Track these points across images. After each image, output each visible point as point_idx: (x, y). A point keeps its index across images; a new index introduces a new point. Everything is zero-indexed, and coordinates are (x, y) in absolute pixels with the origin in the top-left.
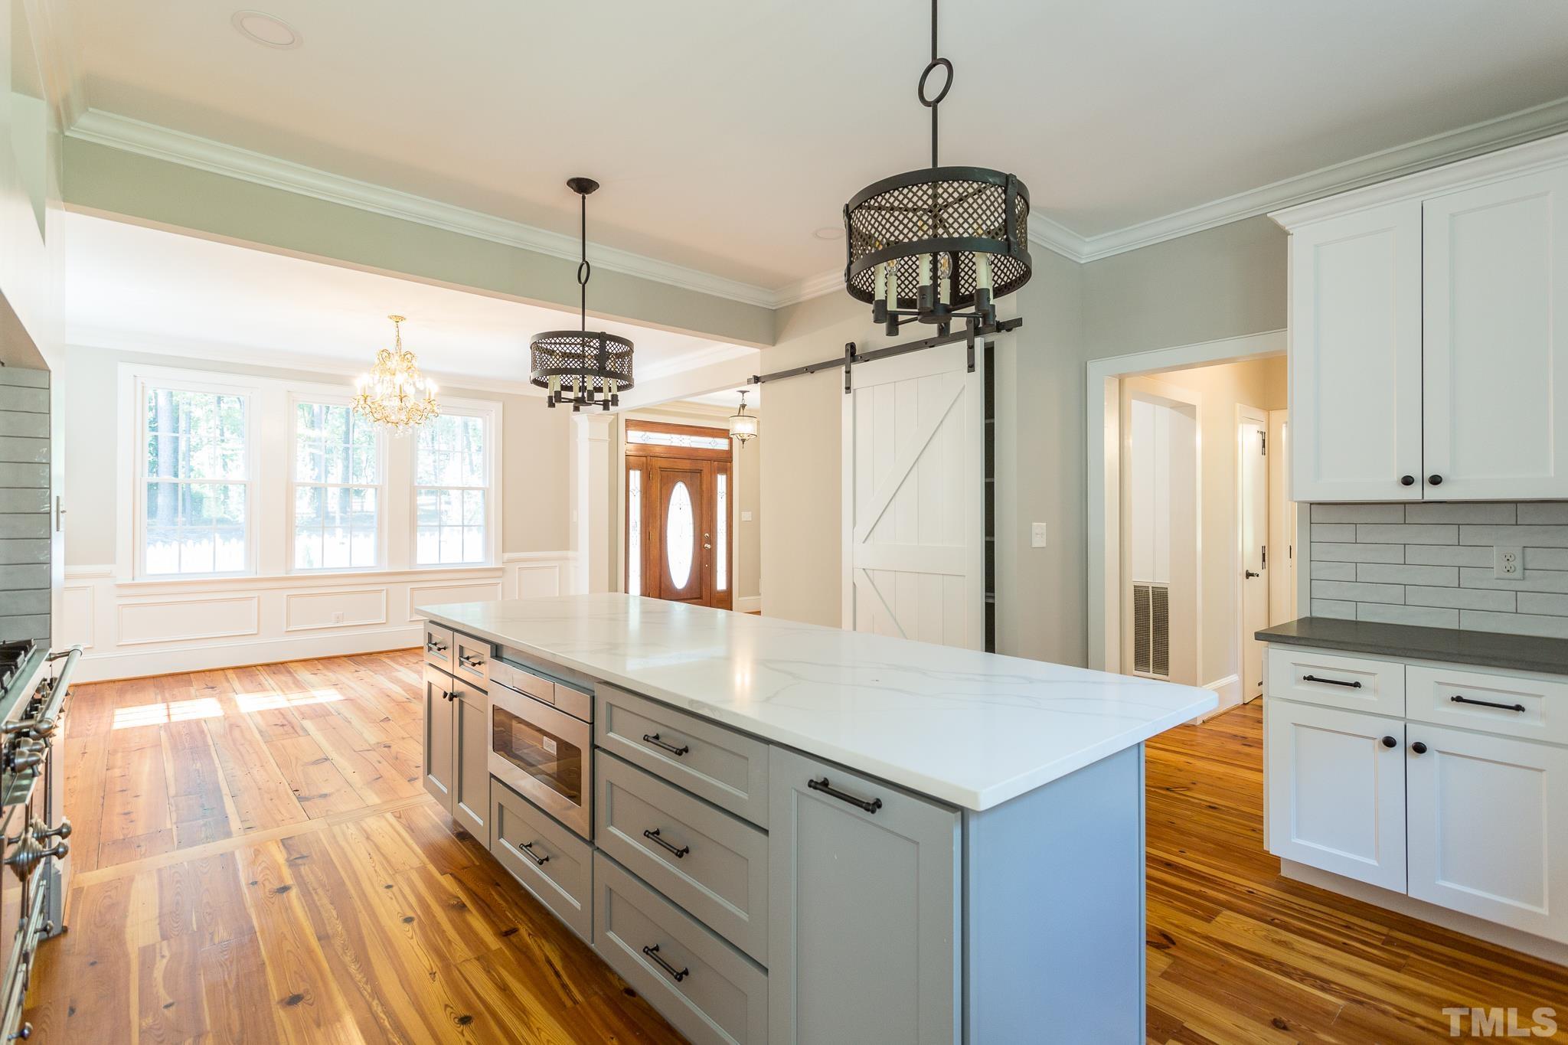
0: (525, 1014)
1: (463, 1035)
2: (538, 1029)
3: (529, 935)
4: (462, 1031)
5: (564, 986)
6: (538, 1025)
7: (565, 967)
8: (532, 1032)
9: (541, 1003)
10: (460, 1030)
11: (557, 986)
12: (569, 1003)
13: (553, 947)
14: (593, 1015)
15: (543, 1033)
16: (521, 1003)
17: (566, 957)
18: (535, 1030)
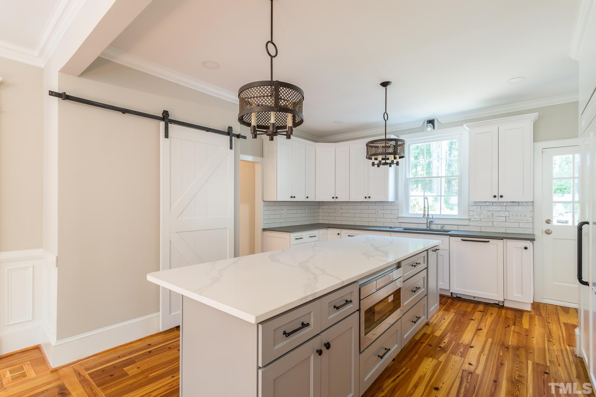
0: (421, 377)
1: (442, 386)
2: (424, 372)
3: (383, 392)
4: (441, 387)
5: (402, 373)
6: (422, 373)
7: (393, 376)
8: (426, 373)
9: (414, 375)
10: (441, 388)
11: (403, 375)
12: (408, 370)
13: (385, 383)
14: (409, 364)
15: (424, 370)
16: (418, 379)
17: (389, 377)
18: (425, 373)
